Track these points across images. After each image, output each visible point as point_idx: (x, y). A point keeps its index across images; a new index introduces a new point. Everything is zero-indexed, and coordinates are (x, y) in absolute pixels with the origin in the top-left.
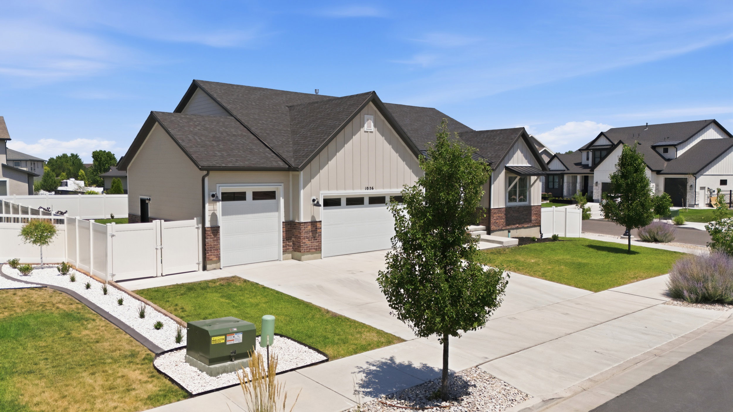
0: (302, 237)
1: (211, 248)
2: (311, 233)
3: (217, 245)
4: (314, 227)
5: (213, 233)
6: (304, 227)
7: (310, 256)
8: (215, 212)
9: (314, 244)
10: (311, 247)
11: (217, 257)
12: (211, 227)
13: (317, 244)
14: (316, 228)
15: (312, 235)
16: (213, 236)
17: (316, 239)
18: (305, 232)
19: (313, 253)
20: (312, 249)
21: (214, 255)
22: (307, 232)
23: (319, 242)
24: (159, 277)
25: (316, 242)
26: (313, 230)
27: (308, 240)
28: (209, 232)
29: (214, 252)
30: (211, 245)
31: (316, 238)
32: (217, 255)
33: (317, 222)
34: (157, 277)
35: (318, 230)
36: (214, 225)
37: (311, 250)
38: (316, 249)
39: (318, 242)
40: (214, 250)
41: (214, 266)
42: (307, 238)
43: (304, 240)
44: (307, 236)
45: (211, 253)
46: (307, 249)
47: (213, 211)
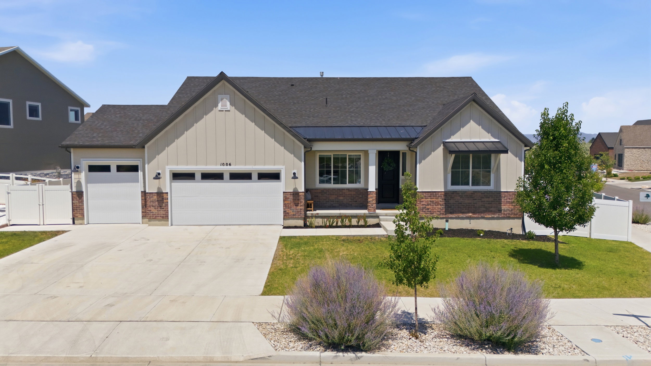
0: (148, 205)
1: (76, 207)
2: (157, 202)
3: (82, 206)
4: (160, 197)
5: (78, 196)
6: (150, 197)
7: (157, 222)
8: (80, 180)
9: (160, 213)
10: (158, 214)
11: (81, 215)
12: (76, 192)
13: (164, 213)
14: (163, 199)
15: (159, 205)
16: (78, 199)
17: (163, 209)
18: (151, 201)
19: (159, 221)
20: (158, 216)
21: (79, 213)
22: (153, 201)
23: (166, 211)
24: (41, 225)
25: (162, 211)
26: (159, 200)
27: (154, 208)
28: (75, 196)
29: (80, 211)
30: (76, 205)
31: (162, 207)
32: (82, 213)
33: (163, 193)
34: (39, 225)
35: (165, 200)
36: (79, 190)
37: (157, 218)
38: (163, 217)
39: (164, 211)
40: (79, 209)
41: (80, 221)
42: (153, 207)
43: (149, 208)
44: (152, 205)
45: (77, 211)
46: (153, 216)
47: (78, 180)
